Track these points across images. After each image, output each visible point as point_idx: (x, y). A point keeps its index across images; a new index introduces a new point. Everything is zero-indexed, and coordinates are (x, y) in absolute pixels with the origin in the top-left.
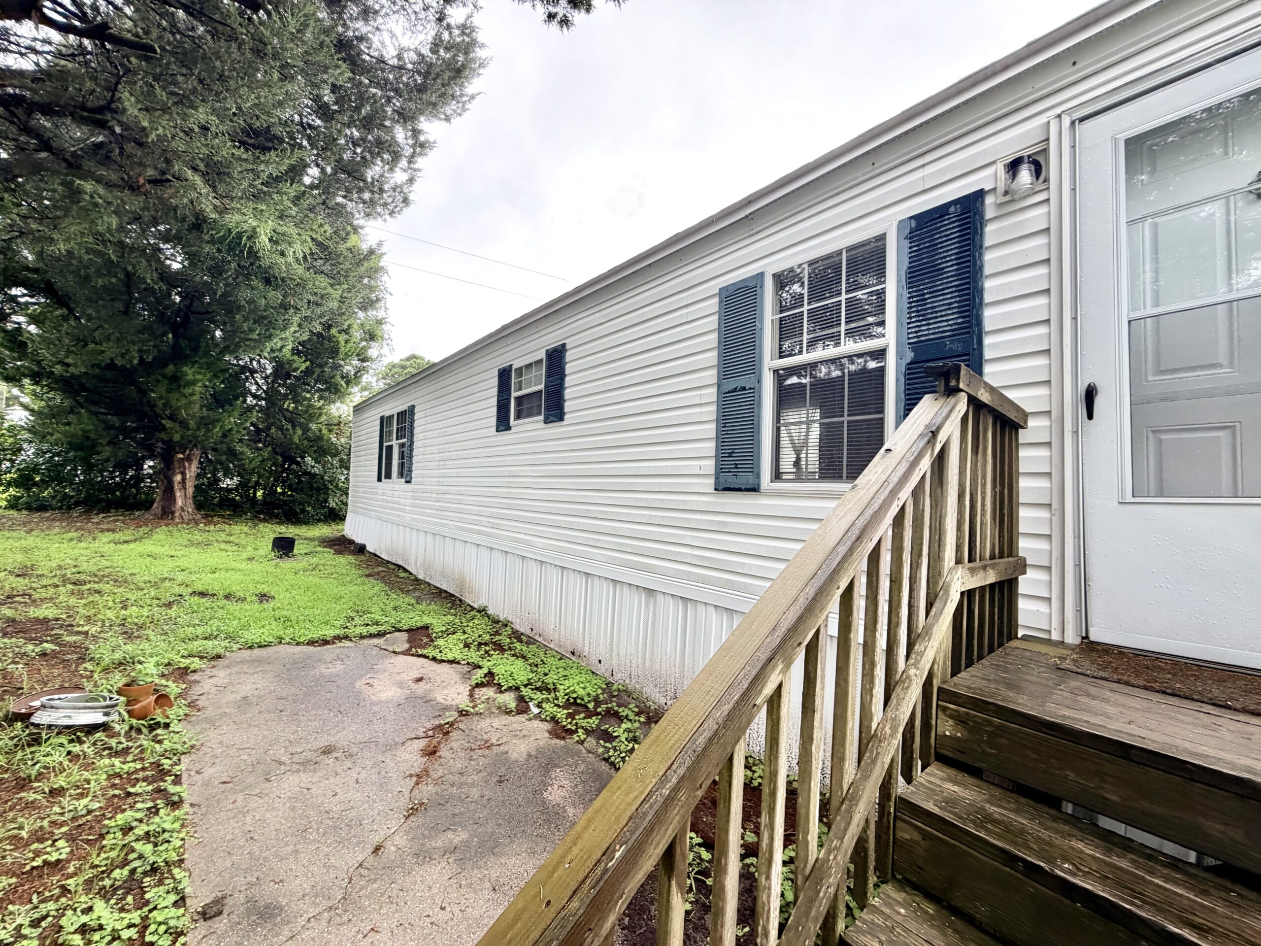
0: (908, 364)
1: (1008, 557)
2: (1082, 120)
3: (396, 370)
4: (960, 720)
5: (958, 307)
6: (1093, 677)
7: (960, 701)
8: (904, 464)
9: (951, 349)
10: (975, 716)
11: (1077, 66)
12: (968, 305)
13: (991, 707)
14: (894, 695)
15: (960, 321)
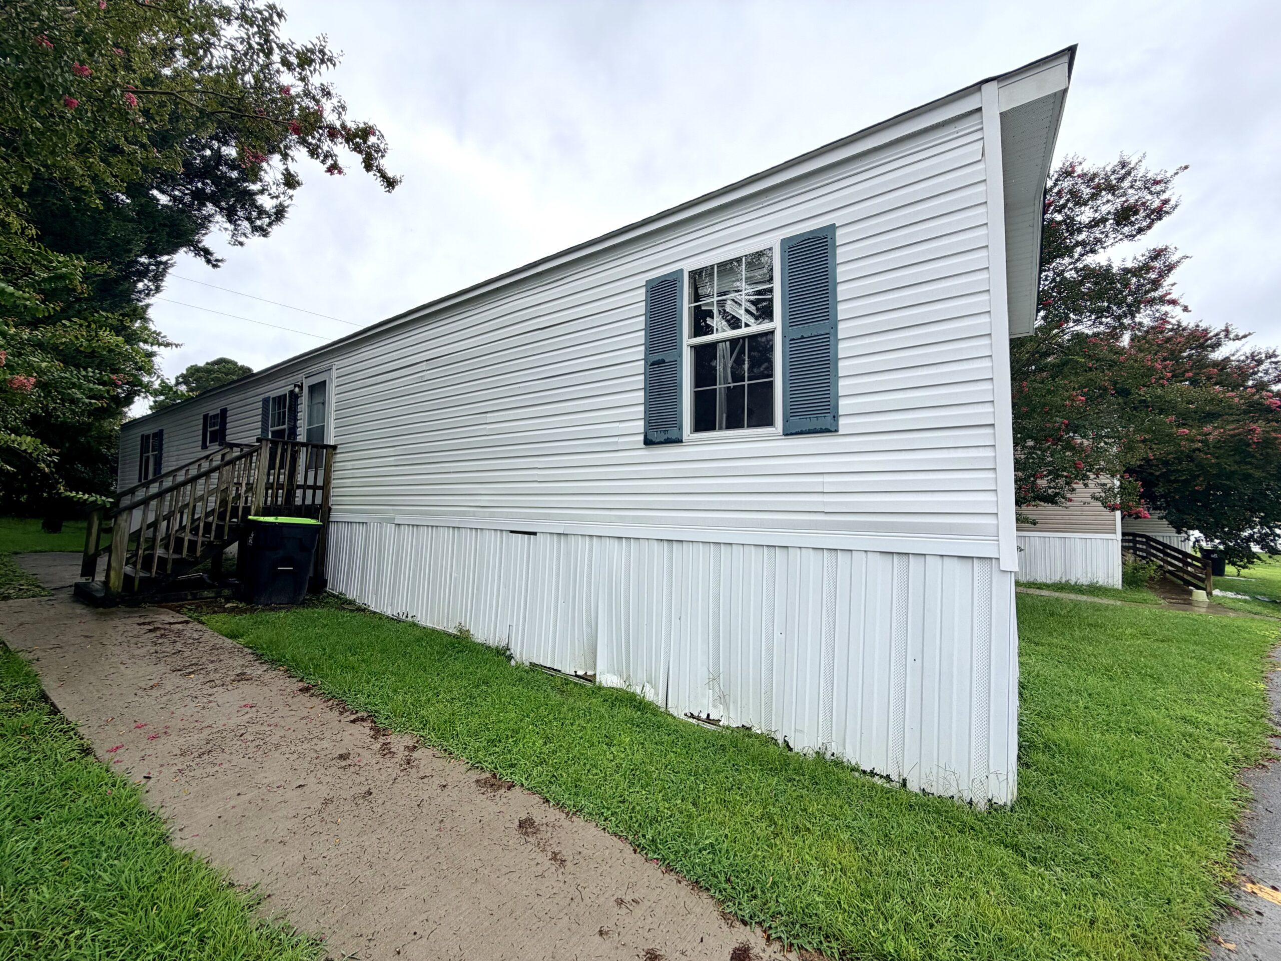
3: (200, 374)
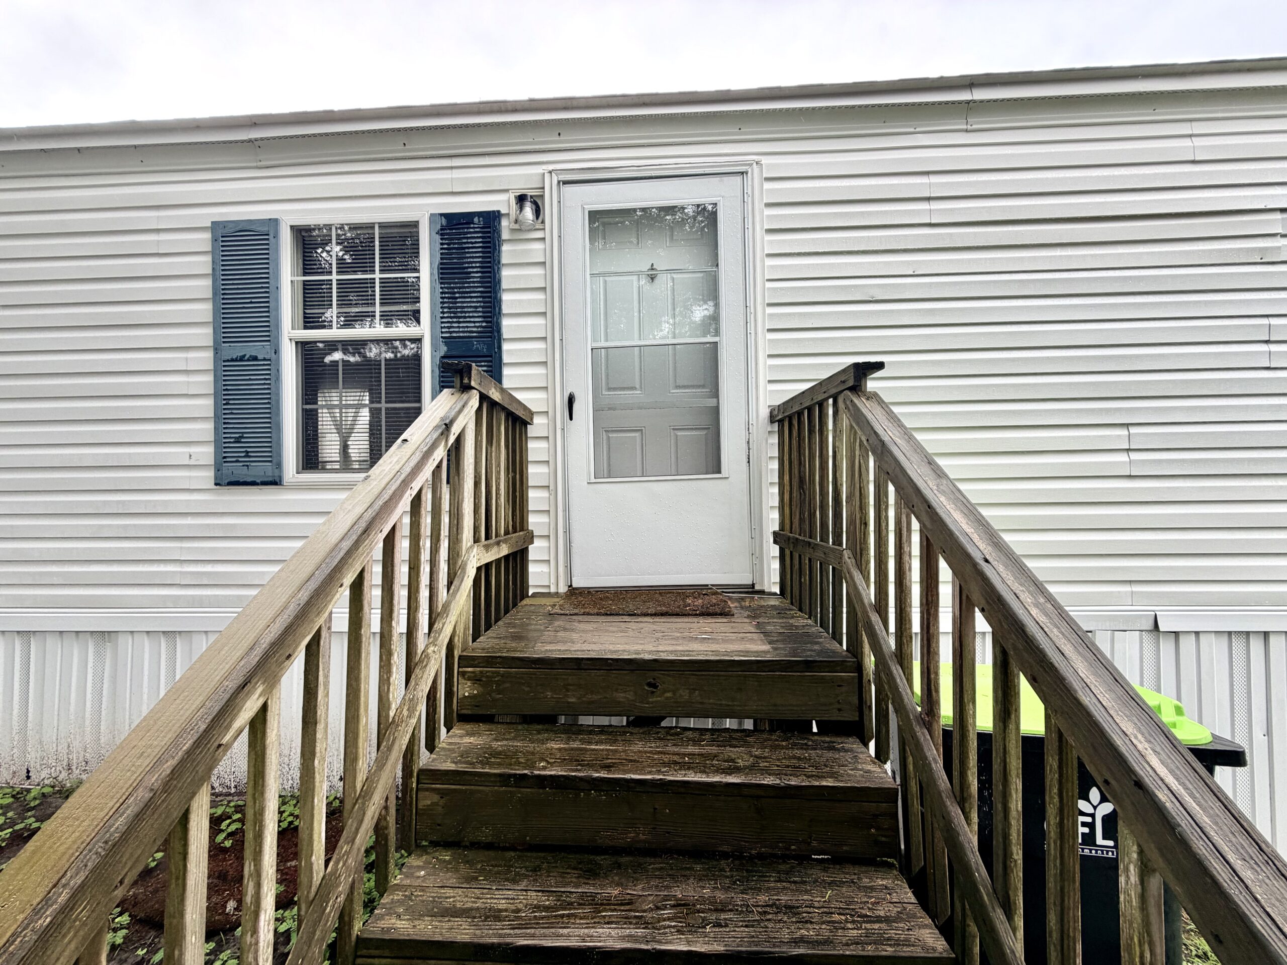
0: (442, 357)
1: (520, 531)
2: (566, 183)
4: (475, 679)
5: (483, 312)
6: (571, 615)
7: (476, 662)
8: (417, 455)
9: (477, 349)
10: (487, 672)
11: (562, 138)
12: (490, 312)
13: (499, 660)
14: (413, 677)
15: (484, 324)
